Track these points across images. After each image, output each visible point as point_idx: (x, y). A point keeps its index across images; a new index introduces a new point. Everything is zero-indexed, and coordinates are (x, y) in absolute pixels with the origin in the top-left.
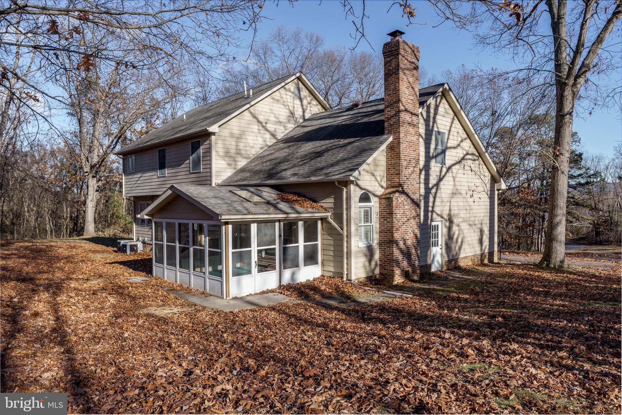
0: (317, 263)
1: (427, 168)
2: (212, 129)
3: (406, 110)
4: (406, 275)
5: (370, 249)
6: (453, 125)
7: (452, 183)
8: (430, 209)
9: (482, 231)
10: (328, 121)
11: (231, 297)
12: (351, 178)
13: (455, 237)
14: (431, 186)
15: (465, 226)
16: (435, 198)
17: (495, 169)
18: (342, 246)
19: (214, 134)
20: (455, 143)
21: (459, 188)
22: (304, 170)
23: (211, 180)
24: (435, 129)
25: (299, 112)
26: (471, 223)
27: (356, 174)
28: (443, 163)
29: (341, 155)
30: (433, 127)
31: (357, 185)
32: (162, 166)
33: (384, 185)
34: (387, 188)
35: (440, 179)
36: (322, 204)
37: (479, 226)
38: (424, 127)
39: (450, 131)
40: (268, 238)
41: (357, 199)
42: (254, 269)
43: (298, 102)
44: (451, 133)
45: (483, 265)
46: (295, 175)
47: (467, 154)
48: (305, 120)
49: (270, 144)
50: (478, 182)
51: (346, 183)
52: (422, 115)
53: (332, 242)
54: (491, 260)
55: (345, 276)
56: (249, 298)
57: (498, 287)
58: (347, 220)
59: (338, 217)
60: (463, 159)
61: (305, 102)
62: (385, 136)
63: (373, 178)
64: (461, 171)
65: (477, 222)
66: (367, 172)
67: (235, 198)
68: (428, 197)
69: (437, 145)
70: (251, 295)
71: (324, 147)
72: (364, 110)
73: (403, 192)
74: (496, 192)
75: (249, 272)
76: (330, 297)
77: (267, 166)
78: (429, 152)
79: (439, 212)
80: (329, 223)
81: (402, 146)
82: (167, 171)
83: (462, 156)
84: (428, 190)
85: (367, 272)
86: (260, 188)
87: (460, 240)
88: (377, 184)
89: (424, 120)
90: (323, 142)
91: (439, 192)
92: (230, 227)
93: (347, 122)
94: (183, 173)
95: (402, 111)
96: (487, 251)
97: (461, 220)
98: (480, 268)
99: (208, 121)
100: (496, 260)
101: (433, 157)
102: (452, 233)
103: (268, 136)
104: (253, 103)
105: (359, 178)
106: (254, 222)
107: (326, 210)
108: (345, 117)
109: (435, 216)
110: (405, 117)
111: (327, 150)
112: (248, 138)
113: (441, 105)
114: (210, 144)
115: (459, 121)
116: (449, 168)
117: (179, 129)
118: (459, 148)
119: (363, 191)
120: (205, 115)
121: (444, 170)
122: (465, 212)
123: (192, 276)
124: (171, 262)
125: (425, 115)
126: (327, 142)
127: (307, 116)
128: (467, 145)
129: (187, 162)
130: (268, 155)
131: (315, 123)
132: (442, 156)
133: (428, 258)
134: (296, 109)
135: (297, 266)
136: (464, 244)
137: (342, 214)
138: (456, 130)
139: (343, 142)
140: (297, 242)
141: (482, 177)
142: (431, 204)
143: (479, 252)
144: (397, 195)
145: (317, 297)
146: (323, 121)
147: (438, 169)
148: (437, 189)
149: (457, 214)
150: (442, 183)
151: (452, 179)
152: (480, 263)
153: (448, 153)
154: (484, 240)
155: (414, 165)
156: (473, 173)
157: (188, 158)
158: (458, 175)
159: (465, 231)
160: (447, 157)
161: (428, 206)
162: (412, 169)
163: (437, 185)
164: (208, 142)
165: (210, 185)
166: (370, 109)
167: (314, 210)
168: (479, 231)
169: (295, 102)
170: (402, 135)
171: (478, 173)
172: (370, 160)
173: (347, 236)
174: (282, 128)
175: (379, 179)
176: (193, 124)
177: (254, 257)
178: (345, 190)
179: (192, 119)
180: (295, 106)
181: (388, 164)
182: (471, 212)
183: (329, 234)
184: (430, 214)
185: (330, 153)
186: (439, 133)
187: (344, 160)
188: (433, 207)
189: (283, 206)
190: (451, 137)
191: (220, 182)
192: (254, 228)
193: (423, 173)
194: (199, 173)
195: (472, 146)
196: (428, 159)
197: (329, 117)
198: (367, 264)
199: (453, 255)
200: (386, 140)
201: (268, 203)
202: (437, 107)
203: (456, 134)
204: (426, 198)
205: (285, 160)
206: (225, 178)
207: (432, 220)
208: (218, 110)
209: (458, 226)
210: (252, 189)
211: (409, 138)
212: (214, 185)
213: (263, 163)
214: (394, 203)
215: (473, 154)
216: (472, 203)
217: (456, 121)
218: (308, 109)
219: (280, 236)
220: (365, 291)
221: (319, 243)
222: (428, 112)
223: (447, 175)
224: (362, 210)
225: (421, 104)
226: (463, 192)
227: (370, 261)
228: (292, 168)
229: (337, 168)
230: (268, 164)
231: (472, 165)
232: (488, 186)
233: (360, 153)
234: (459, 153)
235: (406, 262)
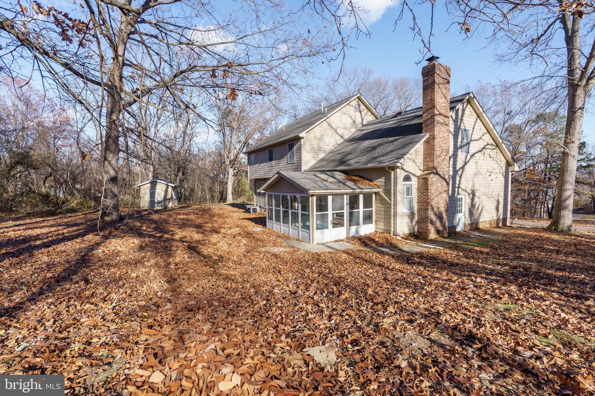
0: (372, 223)
1: (455, 156)
2: (301, 135)
3: (440, 114)
4: (438, 232)
5: (412, 213)
6: (477, 124)
7: (475, 167)
8: (457, 185)
9: (498, 202)
10: (379, 125)
11: (315, 242)
12: (398, 164)
13: (477, 206)
14: (457, 169)
15: (484, 198)
16: (460, 177)
17: (510, 156)
18: (390, 212)
19: (303, 138)
20: (478, 137)
21: (480, 170)
22: (364, 159)
23: (301, 168)
24: (462, 127)
25: (359, 120)
26: (490, 196)
27: (402, 161)
28: (468, 152)
29: (390, 147)
30: (460, 126)
31: (402, 169)
32: (271, 159)
33: (422, 169)
34: (424, 171)
35: (466, 163)
36: (376, 183)
37: (497, 199)
38: (453, 126)
39: (474, 128)
40: (338, 205)
41: (402, 179)
42: (330, 226)
43: (358, 114)
44: (475, 130)
45: (498, 227)
46: (357, 162)
47: (488, 144)
48: (363, 126)
49: (339, 143)
50: (495, 165)
51: (394, 168)
52: (452, 117)
53: (383, 209)
54: (504, 224)
55: (392, 232)
56: (327, 244)
57: (513, 245)
58: (394, 193)
59: (388, 192)
60: (484, 148)
61: (363, 113)
62: (422, 134)
63: (414, 164)
64: (482, 158)
65: (494, 196)
66: (410, 159)
67: (318, 179)
68: (456, 177)
69: (463, 139)
70: (328, 242)
71: (376, 144)
72: (406, 116)
73: (437, 173)
74: (510, 173)
75: (327, 228)
76: (382, 245)
77: (338, 157)
78: (457, 145)
79: (464, 188)
80: (381, 196)
81: (436, 141)
82: (273, 162)
83: (483, 146)
84: (455, 172)
85: (409, 230)
86: (333, 172)
87: (480, 209)
88: (417, 168)
89: (454, 121)
90: (375, 141)
91: (464, 173)
92: (315, 198)
93: (393, 126)
94: (283, 164)
95: (437, 115)
96: (501, 217)
97: (481, 194)
98: (496, 230)
99: (299, 130)
100: (508, 224)
101: (459, 148)
102: (474, 203)
103: (338, 137)
104: (328, 116)
105: (404, 164)
106: (330, 195)
107: (379, 187)
108: (392, 122)
109: (460, 190)
110: (438, 118)
111: (379, 145)
112: (325, 139)
113: (467, 109)
114: (300, 145)
115: (481, 120)
116: (472, 156)
117: (281, 136)
118: (481, 140)
119: (406, 173)
120: (297, 126)
121: (469, 157)
122: (484, 188)
123: (290, 229)
124: (278, 220)
125: (454, 117)
126: (379, 140)
127: (365, 123)
128: (487, 137)
129: (286, 156)
130: (337, 150)
131: (369, 127)
132: (467, 146)
133: (454, 221)
134: (356, 119)
135: (358, 224)
136: (483, 211)
137: (390, 190)
138: (479, 128)
139: (390, 139)
140: (358, 208)
141: (499, 162)
142: (457, 182)
143: (495, 218)
144: (432, 175)
145: (373, 245)
146: (375, 126)
147: (464, 157)
148: (463, 171)
149: (478, 190)
150: (466, 167)
151: (475, 164)
152: (495, 225)
153: (472, 144)
154: (499, 208)
155: (445, 154)
156: (492, 159)
157: (287, 154)
158: (480, 161)
159: (484, 202)
160: (470, 148)
161: (455, 184)
162: (443, 157)
163: (463, 168)
164: (299, 144)
165: (301, 171)
166: (410, 115)
167: (370, 187)
168: (496, 202)
169: (356, 114)
170: (436, 133)
171: (496, 159)
172: (412, 151)
173: (394, 205)
174: (348, 132)
175: (418, 164)
176: (290, 132)
177: (330, 218)
178: (393, 173)
179: (289, 129)
180: (356, 117)
181: (424, 154)
182: (490, 188)
183: (381, 204)
184: (457, 189)
185: (381, 147)
186: (465, 130)
187: (391, 151)
188: (459, 184)
189: (349, 183)
190: (474, 133)
191: (306, 169)
192: (330, 198)
193: (452, 159)
194: (294, 163)
195: (491, 139)
196: (456, 149)
197: (380, 123)
198: (410, 224)
199: (475, 219)
200: (424, 136)
201: (340, 182)
202: (464, 110)
203: (478, 130)
204: (454, 178)
205: (350, 153)
206: (310, 166)
207: (458, 194)
208: (305, 122)
209: (479, 198)
210: (328, 173)
211: (441, 135)
212: (303, 171)
213: (334, 156)
214: (430, 182)
215: (492, 145)
216: (490, 182)
217: (479, 121)
218: (365, 118)
219: (347, 204)
220: (407, 243)
221: (374, 209)
222: (457, 115)
223: (471, 160)
224: (405, 187)
225: (452, 109)
226: (484, 173)
227: (412, 222)
228: (355, 158)
229: (386, 157)
230: (338, 156)
231: (491, 153)
232: (504, 168)
233: (403, 147)
234: (481, 144)
235: (438, 224)
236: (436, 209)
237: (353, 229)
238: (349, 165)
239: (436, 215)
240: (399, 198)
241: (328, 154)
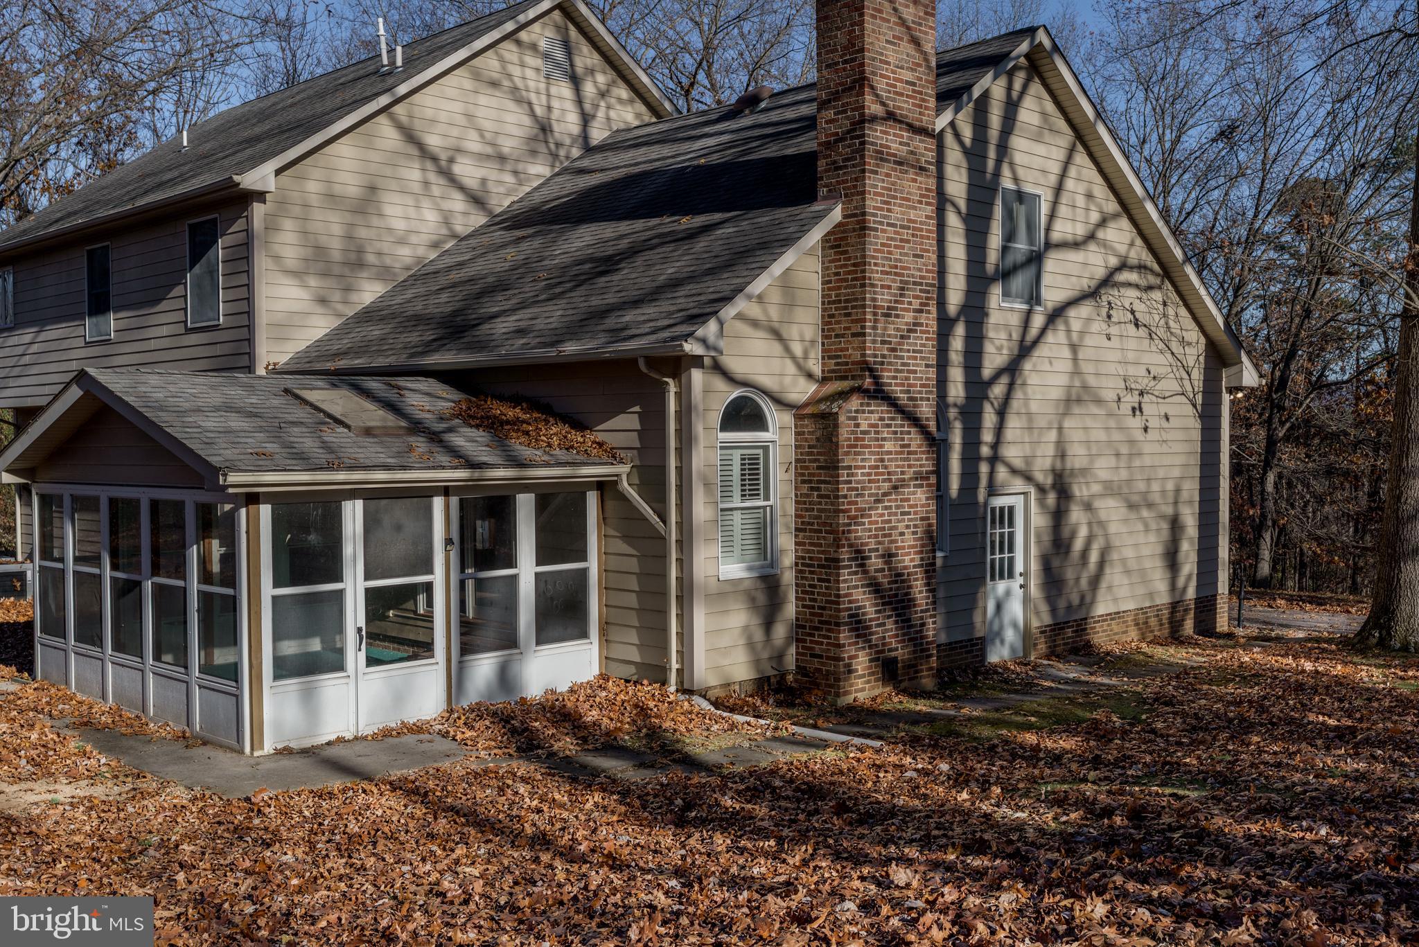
0: (584, 634)
1: (975, 311)
2: (250, 180)
3: (891, 116)
4: (888, 670)
5: (769, 583)
6: (1073, 172)
7: (1067, 366)
8: (985, 451)
9: (1175, 525)
10: (656, 152)
11: (268, 748)
12: (692, 348)
13: (1078, 545)
14: (987, 373)
15: (1111, 509)
16: (1002, 413)
17: (1220, 321)
18: (664, 576)
19: (260, 196)
20: (1081, 230)
21: (1092, 381)
22: (553, 315)
23: (251, 355)
24: (1007, 183)
25: (567, 122)
26: (1135, 498)
27: (710, 329)
28: (1034, 298)
29: (675, 264)
30: (997, 174)
31: (718, 368)
32: (99, 305)
33: (817, 370)
34: (824, 380)
35: (1025, 350)
36: (600, 437)
37: (1169, 510)
38: (963, 176)
39: (1059, 189)
40: (398, 548)
41: (716, 418)
42: (355, 656)
43: (563, 90)
44: (1064, 199)
45: (1175, 637)
46: (521, 332)
47: (1123, 266)
48: (589, 150)
49: (460, 229)
50: (1159, 361)
51: (678, 365)
52: (957, 135)
53: (633, 565)
54: (1206, 627)
55: (673, 678)
56: (337, 752)
58: (679, 488)
59: (653, 483)
60: (1107, 281)
61: (589, 89)
62: (817, 207)
63: (777, 348)
64: (1098, 326)
65: (1156, 498)
66: (754, 323)
67: (301, 413)
68: (979, 414)
69: (1010, 237)
70: (340, 740)
71: (624, 244)
72: (774, 116)
73: (879, 394)
74: (1226, 398)
75: (338, 665)
76: (611, 746)
77: (443, 303)
78: (983, 262)
79: (1018, 463)
80: (623, 498)
81: (875, 242)
82: (112, 322)
83: (1100, 273)
84: (977, 387)
85: (757, 663)
86: (402, 382)
87: (1094, 557)
88: (791, 368)
89: (966, 152)
90: (624, 227)
91: (1018, 394)
92: (265, 511)
93: (715, 159)
94: (165, 331)
95: (874, 119)
96: (1191, 593)
97: (1096, 488)
98: (1160, 652)
99: (249, 152)
100: (1222, 624)
101: (993, 280)
102: (1066, 533)
103: (457, 203)
104: (402, 89)
105: (722, 344)
106: (353, 494)
107: (613, 456)
108: (711, 142)
109: (1002, 473)
110: (885, 138)
111: (633, 252)
112: (388, 210)
113: (1028, 102)
114: (248, 232)
115: (1091, 155)
116: (1056, 315)
117: (157, 180)
118: (1092, 247)
119: (737, 393)
121: (1038, 321)
122: (1112, 462)
123: (151, 678)
124: (89, 633)
125: (967, 133)
126: (639, 224)
127: (598, 134)
128: (1120, 235)
129: (178, 291)
130: (449, 269)
131: (615, 159)
132: (1030, 272)
133: (977, 618)
134: (556, 114)
135: (509, 641)
136: (1108, 570)
137: (663, 469)
138: (1081, 188)
139: (688, 222)
140: (510, 562)
141: (1175, 346)
142: (988, 437)
143: (1164, 599)
144: (855, 403)
145: (566, 745)
146: (640, 154)
147: (1015, 320)
148: (1011, 386)
149: (1084, 471)
150: (1027, 365)
151: (1066, 353)
152: (1166, 632)
153: (1052, 264)
154: (1181, 556)
155: (916, 304)
156: (1143, 332)
157: (180, 281)
158: (1089, 341)
159: (1113, 528)
160: (1046, 280)
161: (978, 443)
162: (909, 317)
163: (1012, 369)
164: (239, 225)
165: (250, 369)
166: (790, 114)
167: (573, 455)
168: (1165, 526)
169: (553, 90)
170: (871, 203)
171: (1161, 332)
172: (760, 285)
173: (679, 542)
174: (509, 178)
175: (797, 349)
176: (203, 160)
177: (355, 614)
178: (672, 388)
180: (555, 104)
181: (827, 302)
182: (1137, 463)
183: (626, 538)
184: (984, 468)
185: (639, 260)
186: (1020, 196)
187: (675, 284)
188: (995, 446)
189: (469, 440)
190: (1063, 210)
191: (282, 359)
192: (353, 514)
193: (960, 330)
194: (216, 328)
195: (1139, 242)
196: (979, 281)
197: (662, 139)
198: (759, 636)
199: (1069, 607)
200: (819, 217)
201: (416, 427)
202: (1012, 107)
203: (1081, 201)
204: (971, 414)
205: (500, 286)
206: (302, 346)
207: (992, 491)
209: (1088, 507)
210: (373, 384)
211: (898, 213)
212: (261, 371)
213: (427, 295)
214: (844, 433)
215: (1141, 268)
216: (1139, 435)
217: (1081, 158)
218: (601, 114)
219: (448, 541)
220: (733, 726)
221: (593, 565)
222: (980, 123)
223: (1050, 337)
224: (737, 455)
225: (948, 97)
226: (1110, 395)
227: (768, 624)
228: (514, 310)
229: (650, 310)
230: (444, 297)
231: (1139, 307)
232: (1197, 375)
233: (728, 266)
234: (1095, 262)
235: (887, 631)
236: (875, 562)
237: (484, 667)
238: (480, 346)
239: (875, 588)
240: (701, 510)
241: (403, 286)
